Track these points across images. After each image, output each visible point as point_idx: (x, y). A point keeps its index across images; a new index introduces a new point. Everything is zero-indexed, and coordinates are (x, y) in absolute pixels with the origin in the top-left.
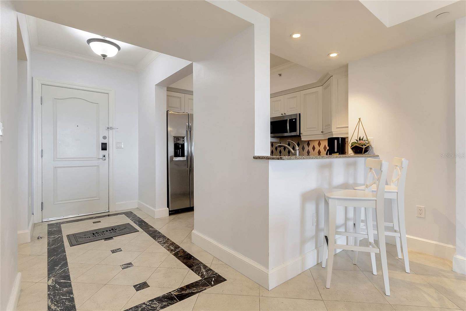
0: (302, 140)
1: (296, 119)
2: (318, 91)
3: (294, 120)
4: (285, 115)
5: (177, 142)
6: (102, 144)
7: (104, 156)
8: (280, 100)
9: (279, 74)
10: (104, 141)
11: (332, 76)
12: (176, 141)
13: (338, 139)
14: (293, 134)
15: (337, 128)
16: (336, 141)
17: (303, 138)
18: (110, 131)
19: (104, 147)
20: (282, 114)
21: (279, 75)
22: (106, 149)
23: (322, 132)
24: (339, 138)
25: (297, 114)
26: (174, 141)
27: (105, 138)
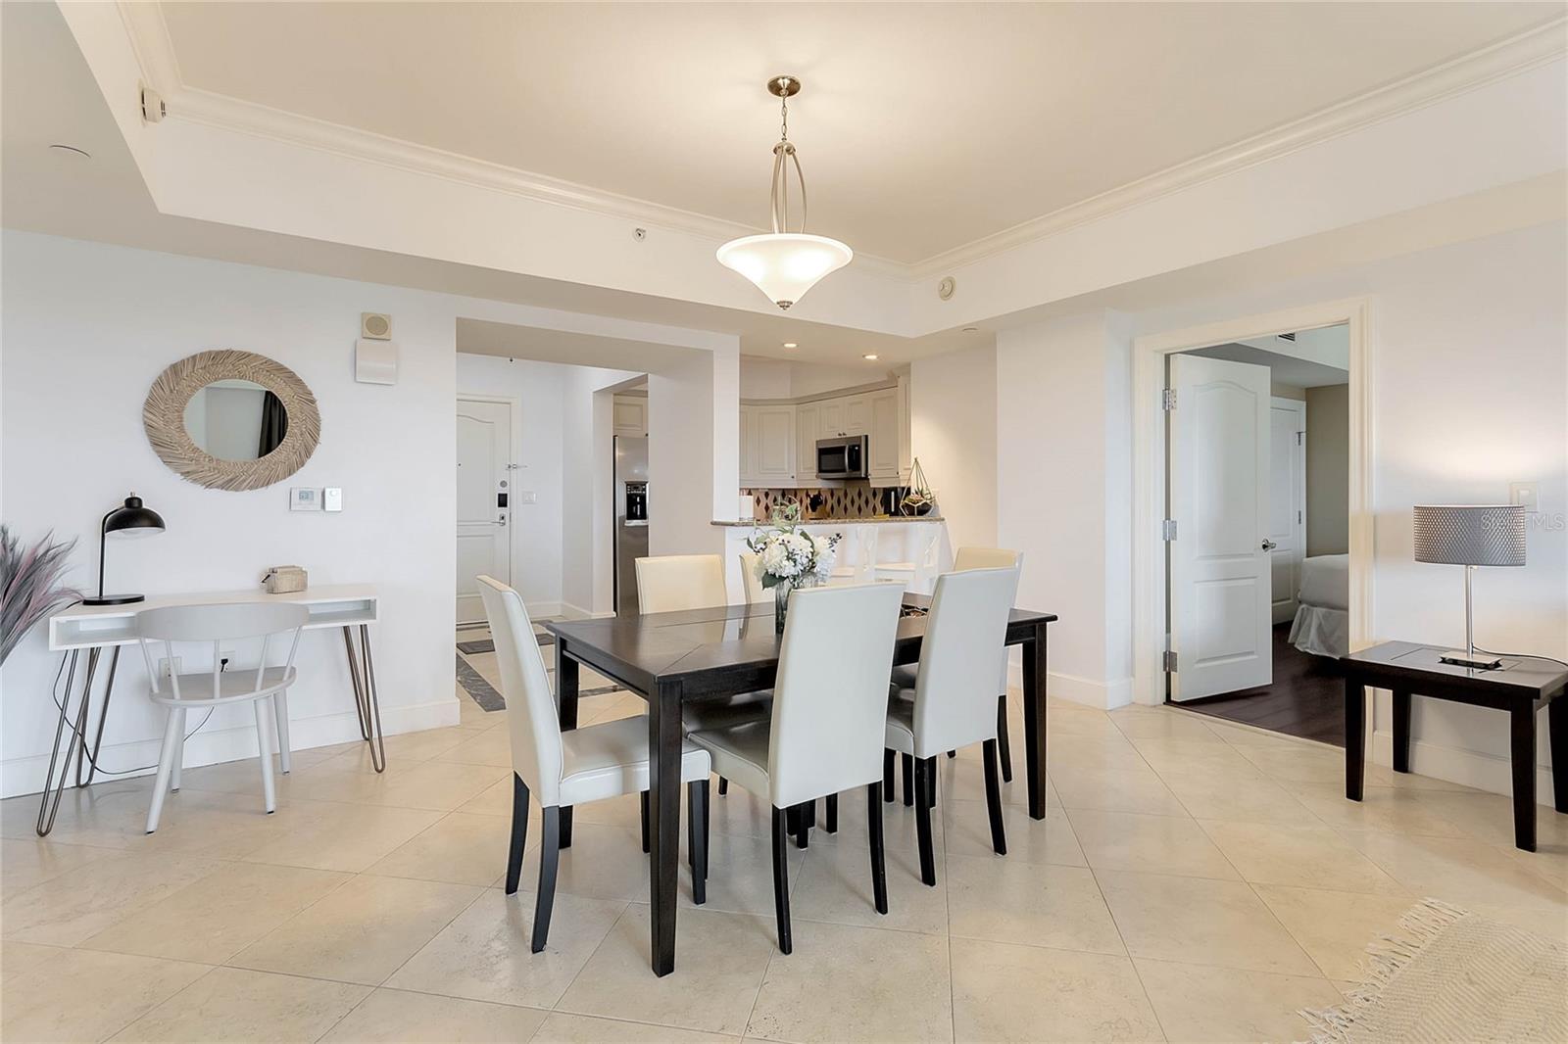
0: (869, 486)
1: (859, 446)
3: (857, 448)
4: (843, 436)
5: (632, 492)
6: (499, 495)
7: (503, 518)
8: (837, 407)
10: (503, 491)
12: (630, 491)
14: (855, 474)
16: (893, 493)
17: (869, 483)
18: (513, 472)
19: (503, 501)
20: (840, 435)
22: (505, 505)
25: (860, 437)
27: (503, 484)
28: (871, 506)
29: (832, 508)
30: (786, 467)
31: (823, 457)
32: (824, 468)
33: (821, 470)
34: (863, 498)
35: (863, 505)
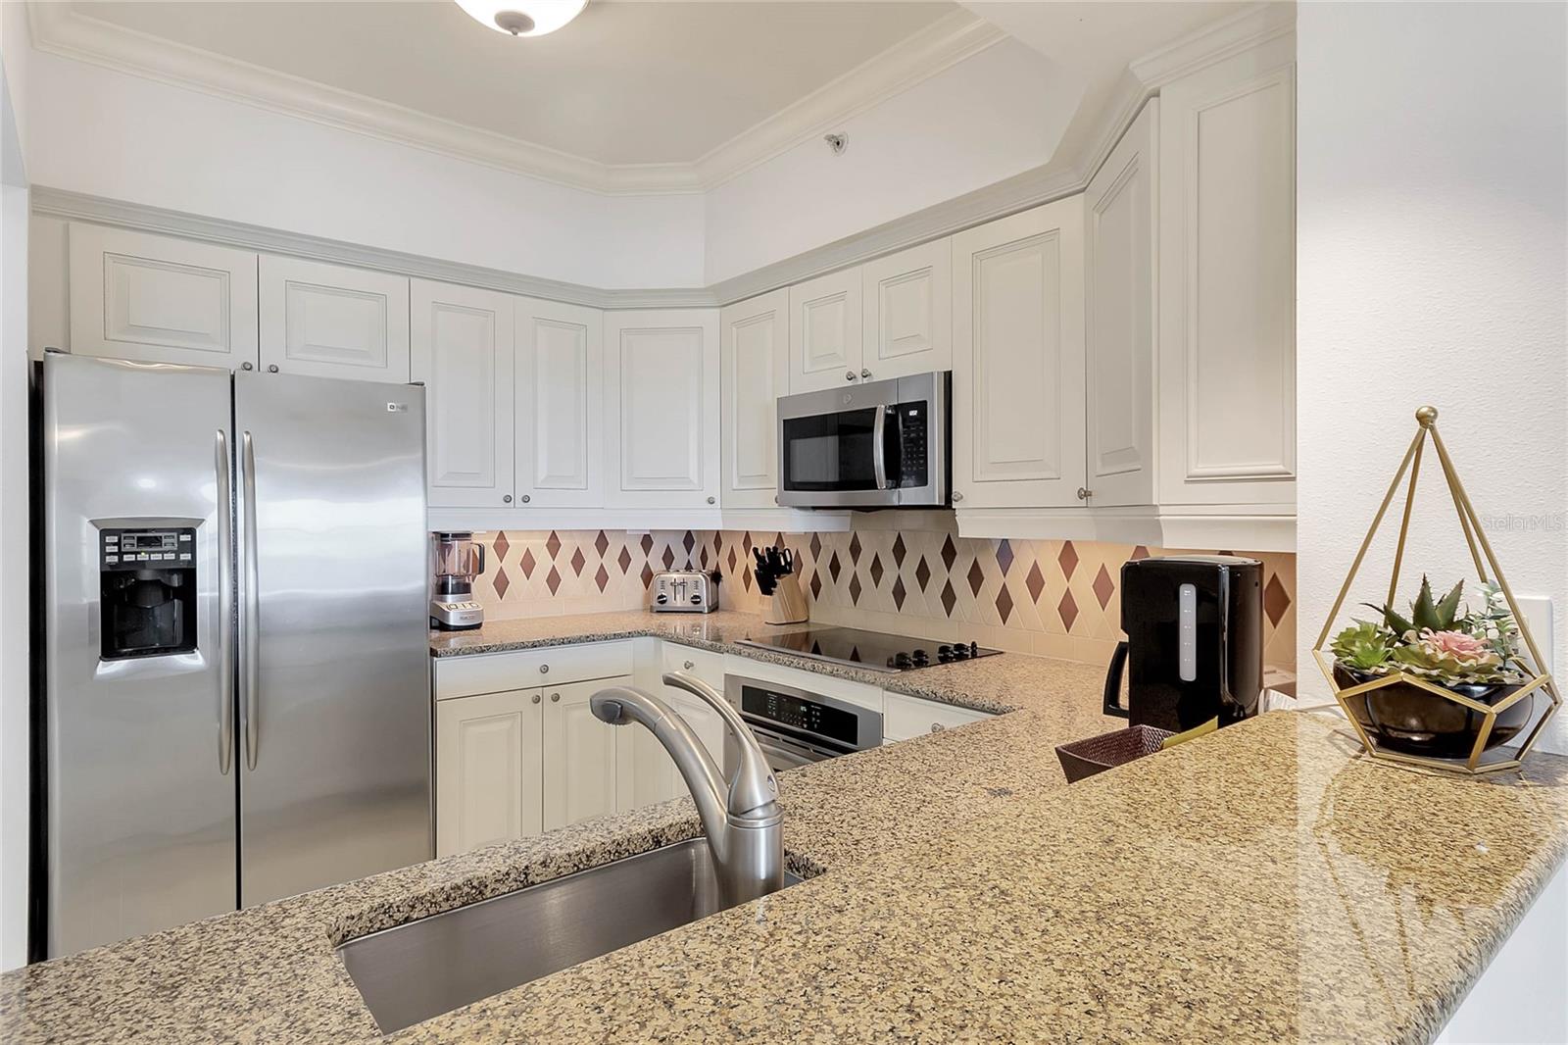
0: (960, 536)
1: (922, 406)
2: (1058, 229)
3: (913, 413)
4: (865, 381)
5: (126, 558)
8: (841, 296)
9: (830, 138)
11: (1157, 94)
12: (120, 554)
13: (1203, 576)
14: (909, 495)
15: (1194, 480)
16: (1188, 595)
17: (969, 526)
20: (850, 378)
21: (829, 148)
23: (1085, 494)
24: (1212, 572)
25: (930, 378)
26: (103, 554)
28: (936, 586)
29: (816, 586)
30: (693, 475)
31: (800, 445)
32: (798, 477)
33: (790, 484)
34: (911, 563)
35: (910, 582)
